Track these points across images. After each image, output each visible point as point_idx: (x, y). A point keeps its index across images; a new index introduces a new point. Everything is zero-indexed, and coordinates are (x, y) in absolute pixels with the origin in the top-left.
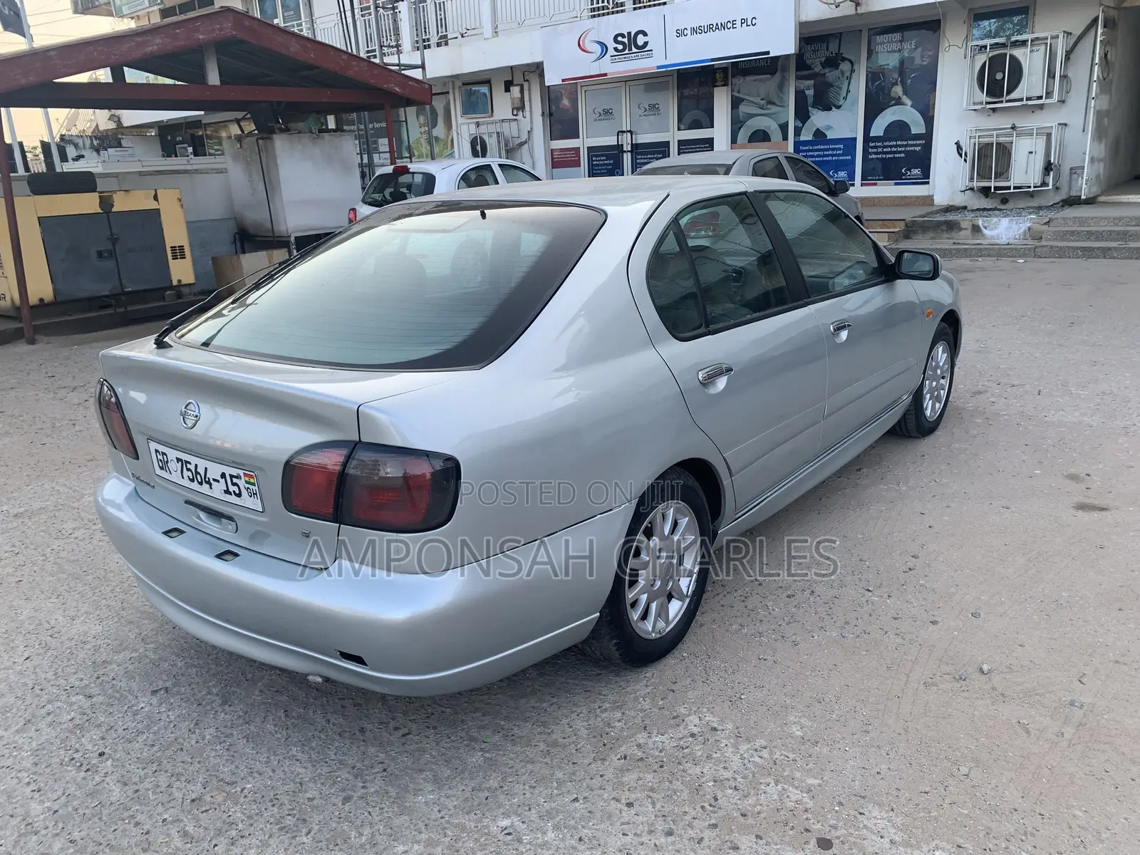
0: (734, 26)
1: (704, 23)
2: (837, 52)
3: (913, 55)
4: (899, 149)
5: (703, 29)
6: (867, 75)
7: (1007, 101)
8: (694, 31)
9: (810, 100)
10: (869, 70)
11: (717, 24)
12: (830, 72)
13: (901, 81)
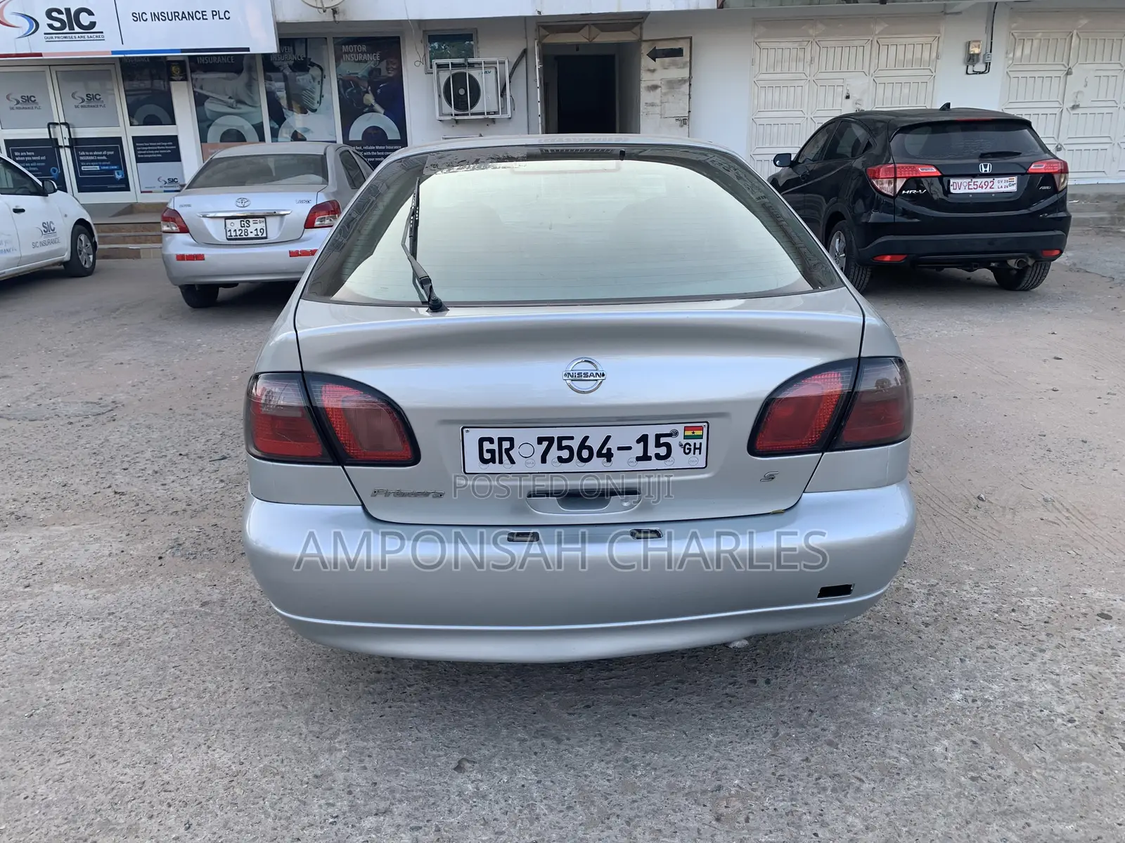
0: (205, 17)
1: (168, 9)
2: (305, 56)
3: (378, 67)
4: (379, 153)
5: (166, 15)
6: (338, 82)
7: (472, 114)
8: (155, 17)
9: (284, 103)
10: (339, 77)
11: (183, 13)
12: (300, 76)
13: (371, 90)
